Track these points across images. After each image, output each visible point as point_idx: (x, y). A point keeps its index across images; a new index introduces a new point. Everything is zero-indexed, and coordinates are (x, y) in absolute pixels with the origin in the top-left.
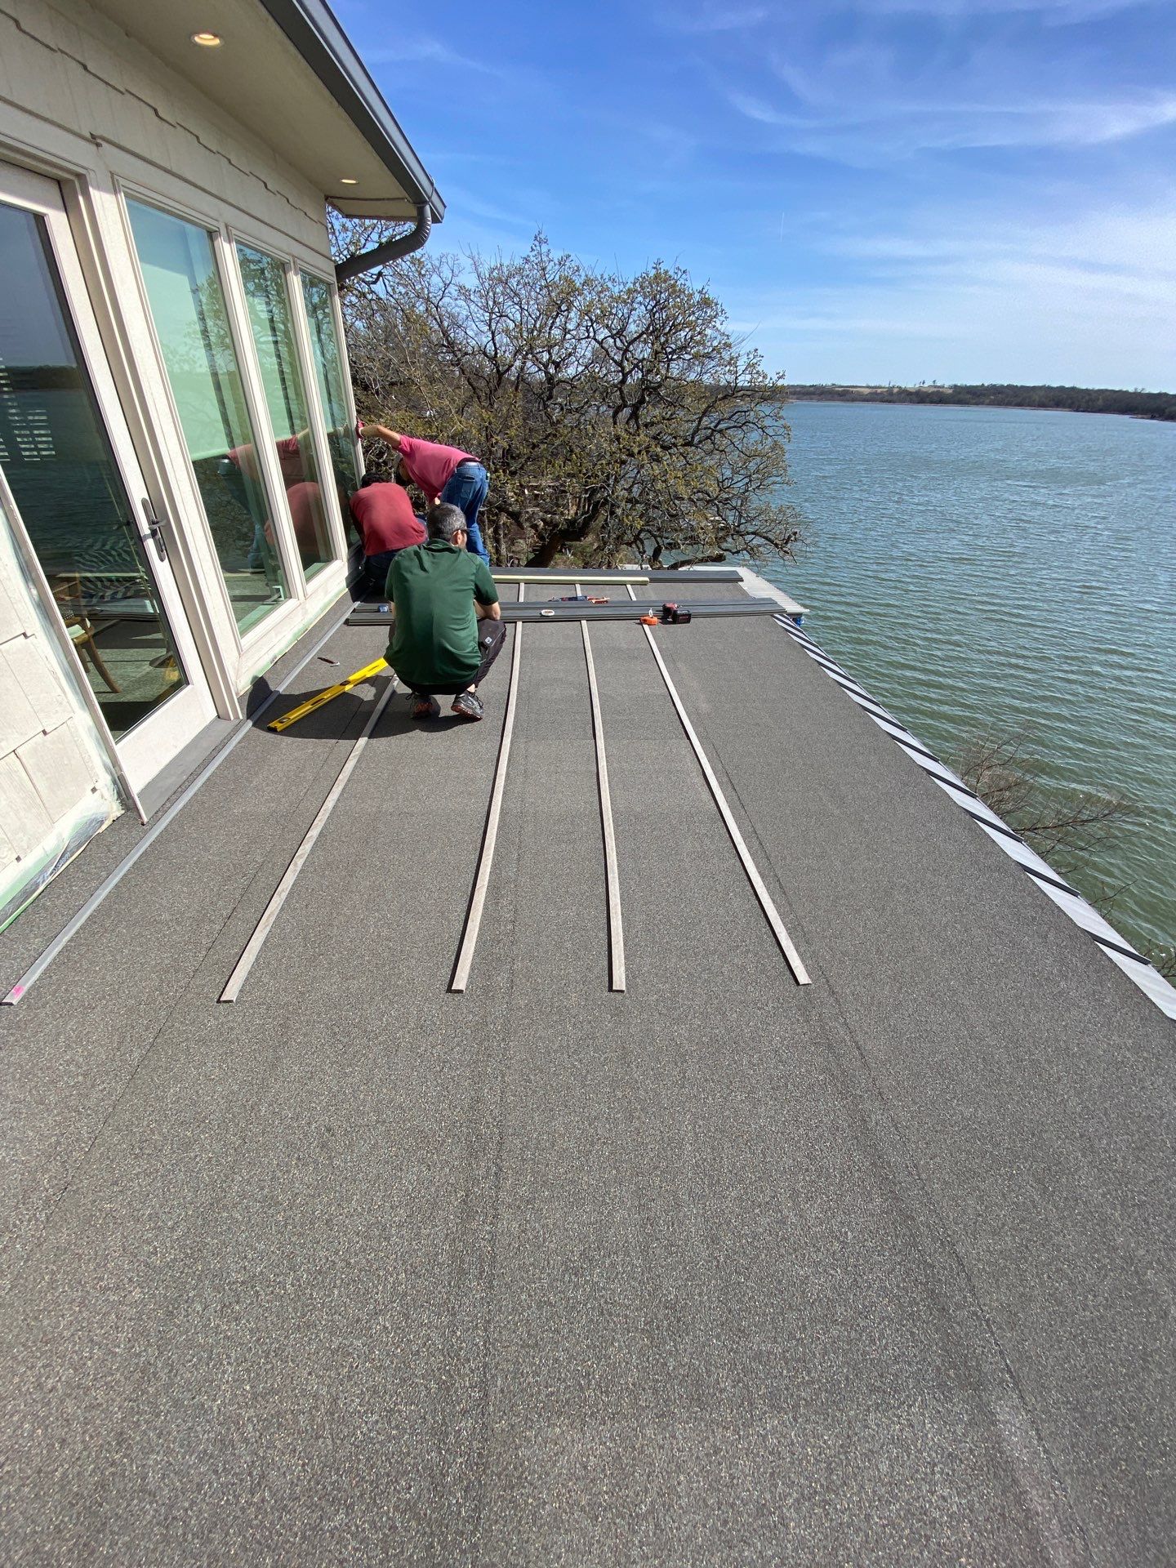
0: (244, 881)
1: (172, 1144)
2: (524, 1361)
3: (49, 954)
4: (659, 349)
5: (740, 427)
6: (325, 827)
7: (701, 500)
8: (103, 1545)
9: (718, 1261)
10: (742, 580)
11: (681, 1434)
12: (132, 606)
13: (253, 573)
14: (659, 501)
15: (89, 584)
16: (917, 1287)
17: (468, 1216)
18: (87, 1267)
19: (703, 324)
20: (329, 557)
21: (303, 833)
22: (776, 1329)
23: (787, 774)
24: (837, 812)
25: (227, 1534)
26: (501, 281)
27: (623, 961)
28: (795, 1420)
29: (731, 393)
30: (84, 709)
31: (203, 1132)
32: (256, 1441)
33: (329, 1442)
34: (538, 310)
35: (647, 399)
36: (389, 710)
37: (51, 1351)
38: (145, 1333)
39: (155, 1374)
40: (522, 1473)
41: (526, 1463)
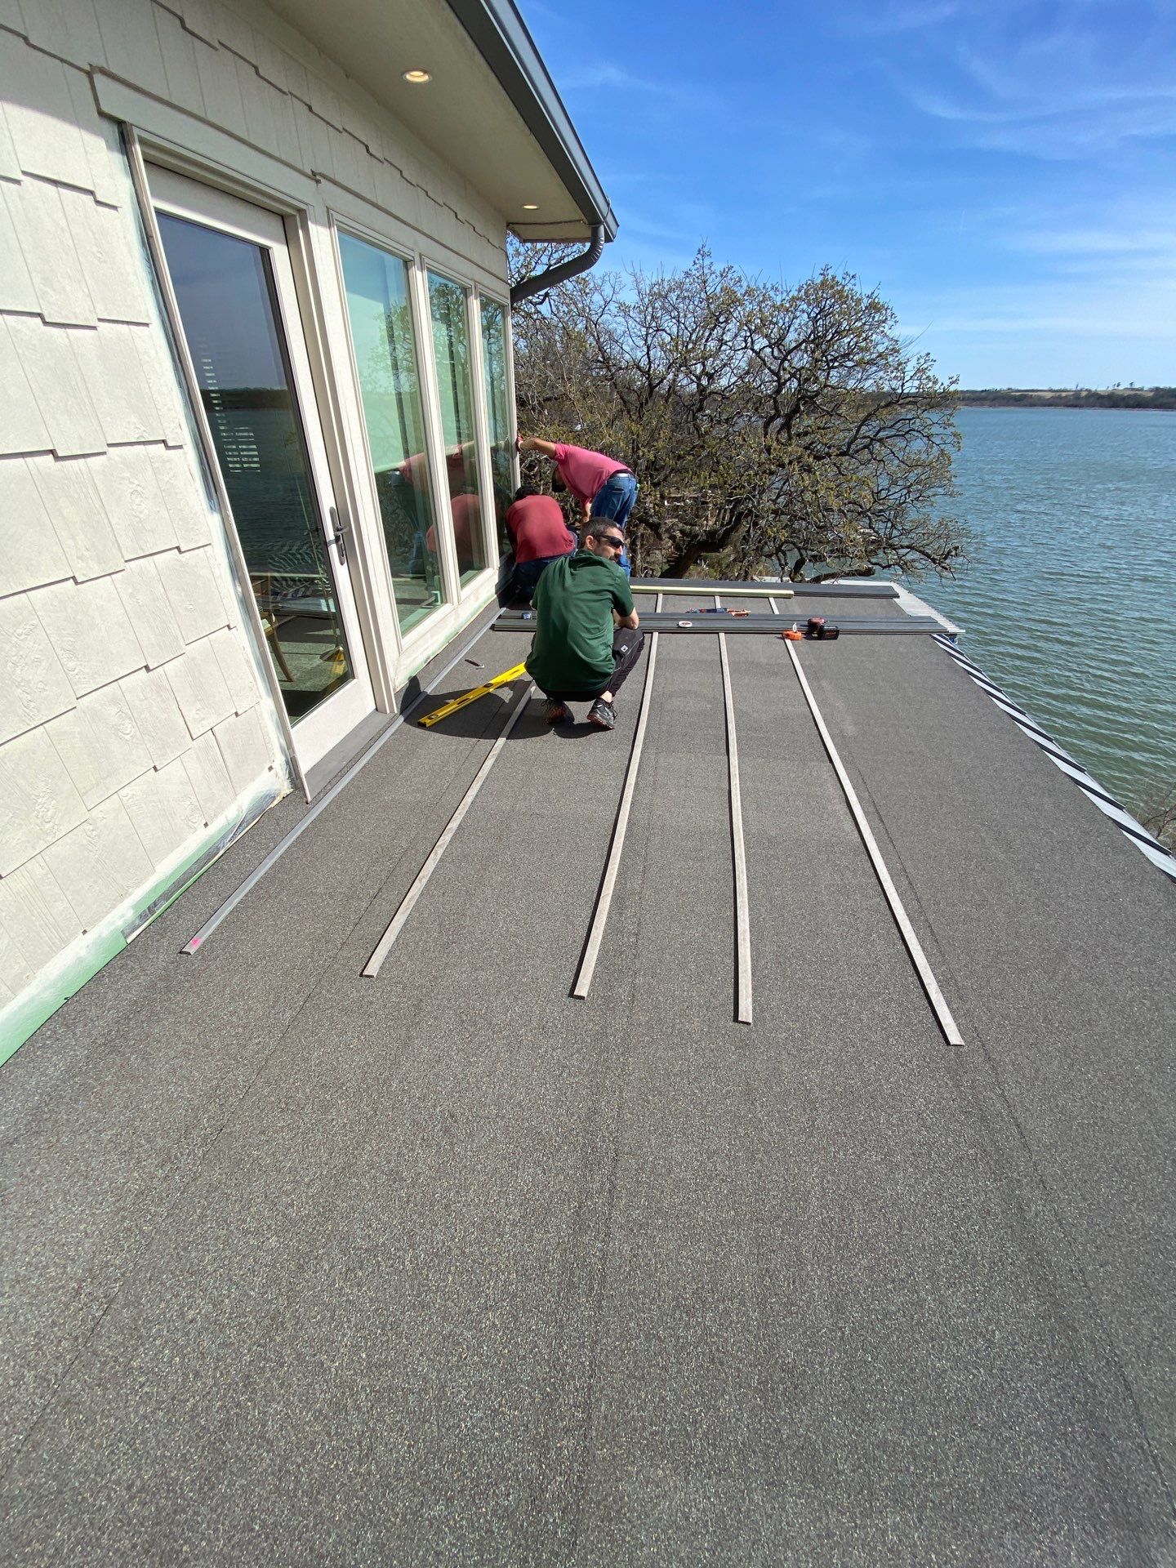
0: (390, 865)
1: (313, 1104)
2: (630, 1392)
3: (223, 912)
4: (819, 357)
5: (903, 435)
6: (464, 820)
7: (852, 511)
8: (223, 1483)
9: (843, 1333)
10: (898, 597)
11: (792, 1508)
12: (308, 604)
13: (413, 578)
14: (807, 513)
15: (275, 583)
16: (1073, 1406)
17: (580, 1229)
18: (234, 1208)
19: (870, 330)
20: (482, 566)
21: (444, 824)
22: (905, 1419)
23: (944, 810)
24: (1002, 857)
25: (334, 1499)
26: (660, 295)
27: (750, 992)
28: (920, 1521)
29: (895, 400)
30: (269, 696)
31: (340, 1097)
32: (368, 1412)
33: (435, 1429)
34: (694, 322)
35: (802, 408)
36: (526, 713)
37: (195, 1282)
38: (276, 1281)
39: (282, 1323)
40: (622, 1508)
41: (626, 1498)
